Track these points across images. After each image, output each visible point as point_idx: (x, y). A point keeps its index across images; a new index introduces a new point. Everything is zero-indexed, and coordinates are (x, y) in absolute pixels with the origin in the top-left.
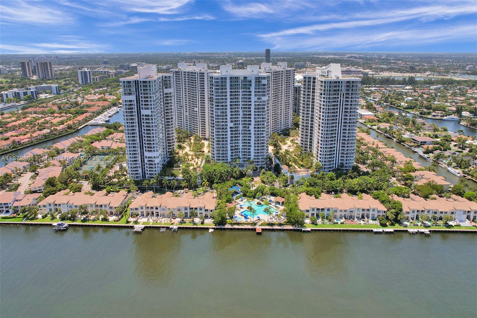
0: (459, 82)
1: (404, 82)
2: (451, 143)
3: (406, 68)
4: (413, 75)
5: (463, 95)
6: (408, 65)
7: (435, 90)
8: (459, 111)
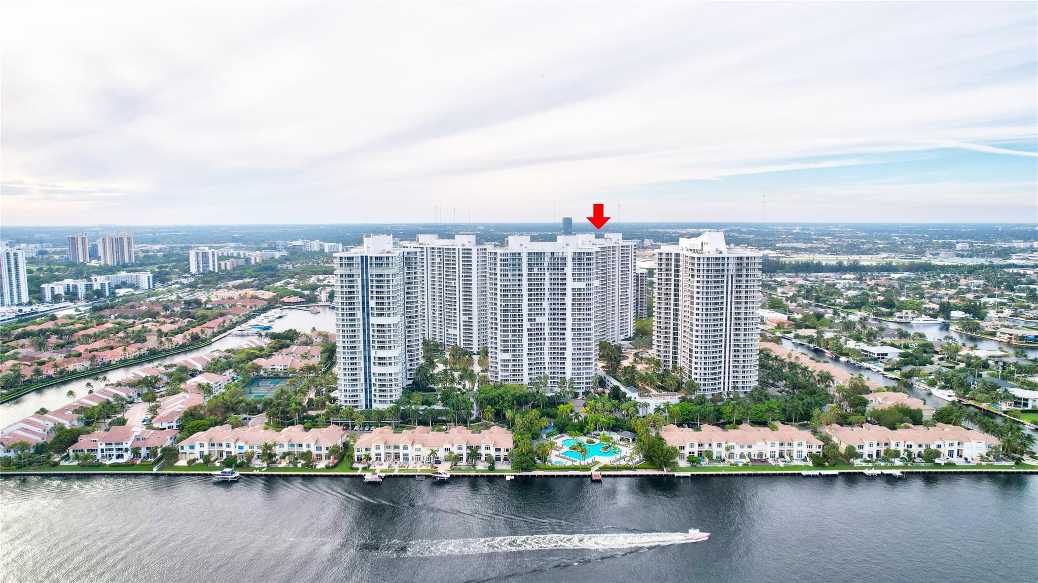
0: (943, 268)
1: (840, 269)
2: (933, 356)
3: (842, 247)
4: (856, 257)
5: (953, 286)
6: (844, 242)
7: (899, 279)
8: (945, 310)
